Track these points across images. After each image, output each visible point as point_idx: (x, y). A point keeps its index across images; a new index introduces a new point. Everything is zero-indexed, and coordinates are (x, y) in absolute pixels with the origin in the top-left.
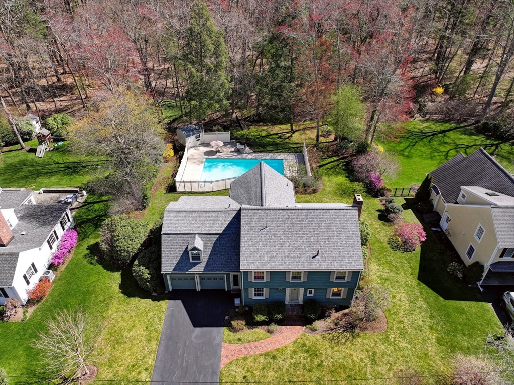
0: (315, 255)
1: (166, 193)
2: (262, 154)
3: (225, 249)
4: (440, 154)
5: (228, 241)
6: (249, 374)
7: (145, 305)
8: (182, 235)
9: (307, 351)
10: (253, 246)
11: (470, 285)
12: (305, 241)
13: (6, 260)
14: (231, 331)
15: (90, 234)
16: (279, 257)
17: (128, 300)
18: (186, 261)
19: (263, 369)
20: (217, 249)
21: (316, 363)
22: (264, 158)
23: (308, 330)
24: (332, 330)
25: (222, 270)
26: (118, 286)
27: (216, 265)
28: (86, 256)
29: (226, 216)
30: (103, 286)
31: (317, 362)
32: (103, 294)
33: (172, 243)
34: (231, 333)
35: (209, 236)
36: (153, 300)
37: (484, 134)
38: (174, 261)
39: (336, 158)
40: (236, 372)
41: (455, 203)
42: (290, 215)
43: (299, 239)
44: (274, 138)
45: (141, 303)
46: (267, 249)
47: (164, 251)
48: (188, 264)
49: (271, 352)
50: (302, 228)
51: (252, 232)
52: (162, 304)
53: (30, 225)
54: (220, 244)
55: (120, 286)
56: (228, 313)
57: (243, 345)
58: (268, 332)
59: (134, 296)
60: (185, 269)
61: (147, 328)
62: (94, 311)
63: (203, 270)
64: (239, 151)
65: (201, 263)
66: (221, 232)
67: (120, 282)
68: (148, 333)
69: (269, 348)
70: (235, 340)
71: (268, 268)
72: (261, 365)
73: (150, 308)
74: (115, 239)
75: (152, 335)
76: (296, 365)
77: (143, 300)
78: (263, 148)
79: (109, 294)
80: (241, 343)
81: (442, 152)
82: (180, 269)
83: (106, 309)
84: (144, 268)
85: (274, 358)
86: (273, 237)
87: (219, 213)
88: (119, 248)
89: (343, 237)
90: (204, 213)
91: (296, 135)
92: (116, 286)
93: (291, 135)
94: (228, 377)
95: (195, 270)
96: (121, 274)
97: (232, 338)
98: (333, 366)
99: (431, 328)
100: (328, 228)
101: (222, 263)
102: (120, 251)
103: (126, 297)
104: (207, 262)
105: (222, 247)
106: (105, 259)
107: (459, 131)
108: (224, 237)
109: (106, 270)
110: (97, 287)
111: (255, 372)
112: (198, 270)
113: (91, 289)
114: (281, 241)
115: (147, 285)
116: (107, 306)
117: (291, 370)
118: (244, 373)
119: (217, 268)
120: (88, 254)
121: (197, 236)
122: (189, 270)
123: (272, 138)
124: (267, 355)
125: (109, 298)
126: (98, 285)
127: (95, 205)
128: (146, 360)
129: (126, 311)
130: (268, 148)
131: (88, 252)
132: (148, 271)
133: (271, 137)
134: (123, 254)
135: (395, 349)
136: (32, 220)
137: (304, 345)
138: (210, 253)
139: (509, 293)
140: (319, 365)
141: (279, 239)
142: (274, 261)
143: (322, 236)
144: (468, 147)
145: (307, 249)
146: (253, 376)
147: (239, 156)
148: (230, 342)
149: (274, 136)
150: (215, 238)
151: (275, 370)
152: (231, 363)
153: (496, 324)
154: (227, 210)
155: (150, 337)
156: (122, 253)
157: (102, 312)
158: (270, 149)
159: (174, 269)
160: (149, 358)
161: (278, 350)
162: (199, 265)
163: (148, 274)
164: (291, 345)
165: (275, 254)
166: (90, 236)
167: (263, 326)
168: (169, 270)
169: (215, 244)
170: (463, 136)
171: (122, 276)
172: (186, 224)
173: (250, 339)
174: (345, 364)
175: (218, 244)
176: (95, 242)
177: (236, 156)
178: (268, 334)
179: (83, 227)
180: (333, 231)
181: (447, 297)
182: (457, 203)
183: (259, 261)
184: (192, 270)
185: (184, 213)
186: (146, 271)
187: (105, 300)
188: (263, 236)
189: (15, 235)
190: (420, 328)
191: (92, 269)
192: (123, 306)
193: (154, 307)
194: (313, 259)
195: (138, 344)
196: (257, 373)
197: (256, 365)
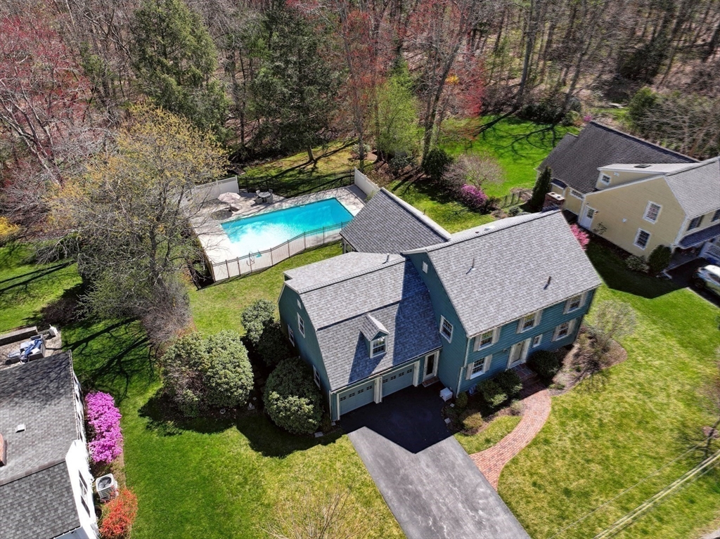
0: (545, 284)
1: (199, 289)
2: (300, 198)
3: (412, 322)
4: (506, 150)
5: (414, 308)
6: (535, 477)
7: (318, 457)
8: (347, 322)
9: (575, 416)
10: (468, 298)
11: (657, 276)
12: (525, 270)
13: (40, 483)
14: (467, 435)
15: (126, 391)
16: (507, 302)
17: (285, 461)
18: (364, 359)
19: (546, 462)
20: (402, 325)
21: (597, 425)
22: (308, 202)
23: (554, 390)
24: (578, 379)
25: (417, 354)
26: (249, 448)
27: (406, 350)
28: (148, 427)
29: (392, 273)
30: (223, 459)
31: (595, 423)
32: (234, 471)
33: (335, 340)
34: (469, 438)
35: (385, 310)
36: (325, 444)
37: (531, 120)
38: (347, 366)
39: (398, 182)
40: (519, 484)
41: (594, 191)
42: (491, 241)
43: (517, 270)
44: (295, 175)
45: (309, 457)
46: (488, 296)
47: (327, 357)
48: (368, 363)
49: (537, 437)
50: (512, 254)
51: (458, 280)
52: (343, 444)
53: (19, 411)
54: (404, 317)
55: (253, 448)
56: (445, 415)
57: (498, 446)
58: (514, 415)
59: (290, 452)
60: (366, 372)
61: (350, 488)
62: (242, 503)
63: (392, 365)
64: (265, 202)
65: (387, 355)
66: (400, 298)
67: (248, 442)
68: (357, 494)
69: (531, 434)
70: (482, 445)
71: (502, 322)
72: (539, 458)
73: (330, 458)
74: (208, 373)
75: (366, 494)
76: (576, 439)
77: (309, 452)
78: (295, 190)
79: (245, 468)
80: (492, 444)
81: (506, 147)
82: (358, 375)
83: (260, 491)
84: (296, 398)
85: (547, 442)
86: (486, 278)
87: (381, 272)
88: (225, 386)
89: (562, 251)
90: (360, 279)
91: (320, 164)
92: (246, 450)
93: (314, 166)
94: (513, 494)
95: (381, 369)
96: (238, 428)
97: (475, 443)
98: (615, 419)
99: (663, 333)
100: (541, 245)
101: (414, 345)
102: (227, 390)
103: (277, 459)
104: (395, 350)
105: (408, 321)
106: (190, 418)
107: (504, 121)
108: (406, 304)
109: (206, 435)
110: (214, 465)
111: (540, 471)
112: (385, 368)
113: (206, 473)
114: (498, 279)
115: (311, 423)
116: (257, 485)
117: (577, 447)
118: (528, 479)
119: (409, 355)
120: (151, 423)
121: (369, 315)
122: (373, 373)
123: (291, 176)
124: (535, 442)
125: (250, 473)
126: (213, 462)
127: (90, 343)
128: (387, 533)
129: (296, 479)
130: (301, 189)
131: (147, 420)
132: (307, 400)
133: (288, 174)
134: (235, 393)
135: (655, 371)
136: (16, 400)
137: (566, 410)
138: (394, 334)
139: (704, 269)
140: (602, 425)
141: (494, 278)
142: (504, 310)
143: (541, 256)
144: (528, 136)
145: (533, 280)
146: (542, 477)
147: (270, 209)
148: (478, 450)
149: (291, 173)
150: (394, 311)
151: (560, 456)
152: (502, 475)
153: (709, 306)
154: (386, 265)
155: (365, 497)
156: (232, 393)
157: (258, 499)
158: (306, 189)
159: (351, 379)
160: (389, 527)
161: (543, 431)
162: (384, 359)
163: (308, 404)
164: (552, 417)
165: (500, 300)
166: (128, 394)
167: (502, 410)
168: (343, 385)
169: (397, 318)
170: (512, 126)
171: (242, 431)
172: (344, 303)
173: (500, 434)
174: (623, 410)
175: (402, 318)
176: (147, 401)
177: (264, 210)
178: (515, 417)
179: (99, 385)
180: (548, 247)
181: (651, 296)
182: (596, 190)
183: (487, 316)
184: (376, 370)
185: (331, 288)
186: (304, 401)
187: (245, 478)
188: (473, 280)
189: (7, 437)
190: (654, 339)
191: (178, 443)
192: (284, 474)
193: (335, 453)
194: (546, 291)
195: (356, 517)
196: (543, 471)
197: (535, 461)
